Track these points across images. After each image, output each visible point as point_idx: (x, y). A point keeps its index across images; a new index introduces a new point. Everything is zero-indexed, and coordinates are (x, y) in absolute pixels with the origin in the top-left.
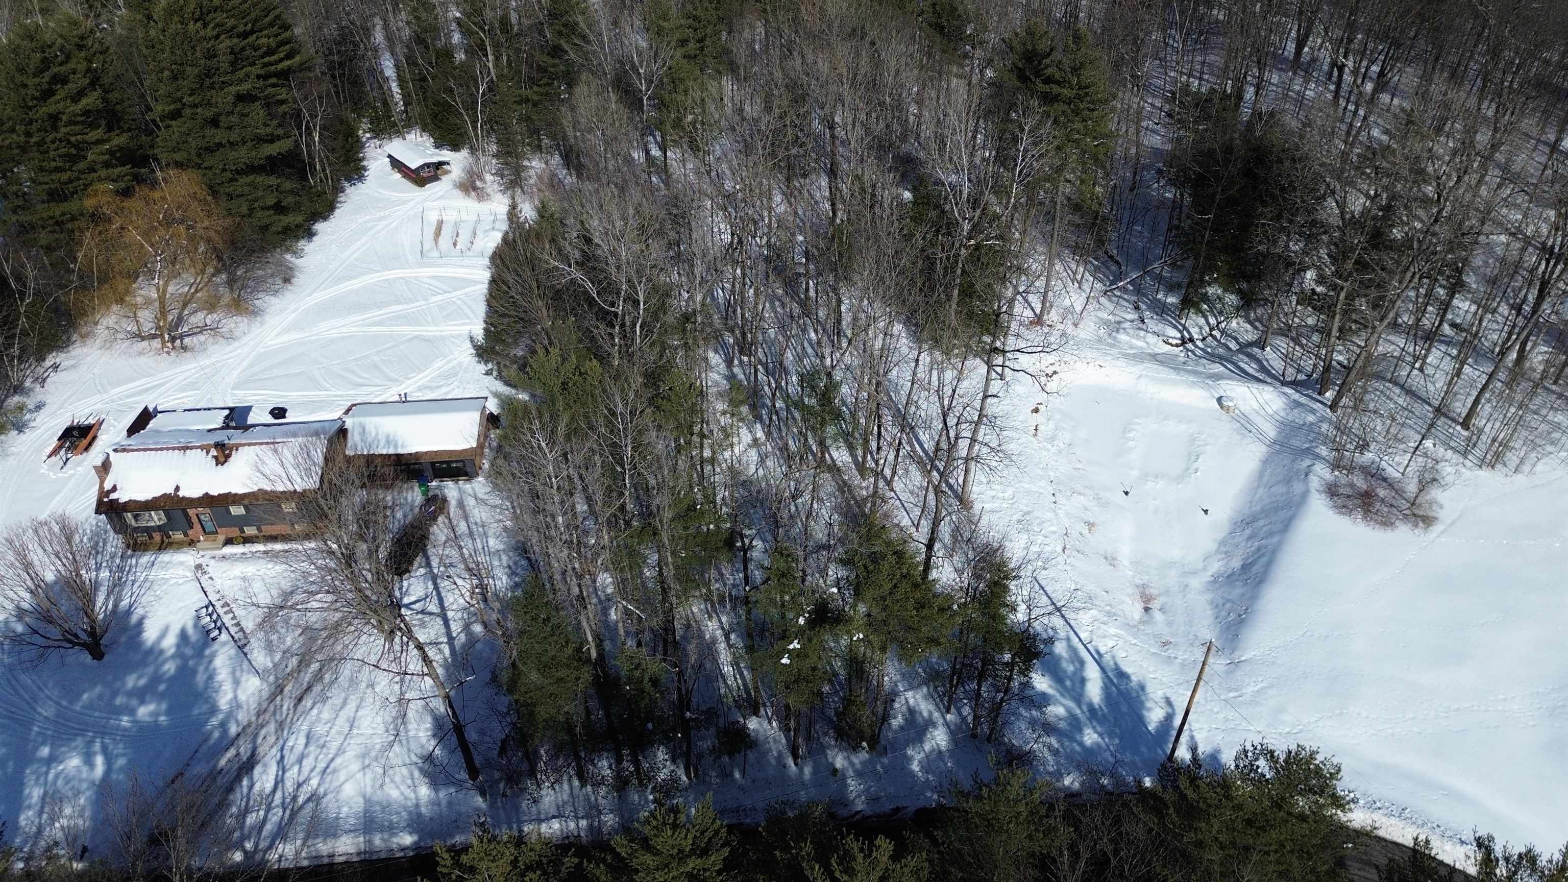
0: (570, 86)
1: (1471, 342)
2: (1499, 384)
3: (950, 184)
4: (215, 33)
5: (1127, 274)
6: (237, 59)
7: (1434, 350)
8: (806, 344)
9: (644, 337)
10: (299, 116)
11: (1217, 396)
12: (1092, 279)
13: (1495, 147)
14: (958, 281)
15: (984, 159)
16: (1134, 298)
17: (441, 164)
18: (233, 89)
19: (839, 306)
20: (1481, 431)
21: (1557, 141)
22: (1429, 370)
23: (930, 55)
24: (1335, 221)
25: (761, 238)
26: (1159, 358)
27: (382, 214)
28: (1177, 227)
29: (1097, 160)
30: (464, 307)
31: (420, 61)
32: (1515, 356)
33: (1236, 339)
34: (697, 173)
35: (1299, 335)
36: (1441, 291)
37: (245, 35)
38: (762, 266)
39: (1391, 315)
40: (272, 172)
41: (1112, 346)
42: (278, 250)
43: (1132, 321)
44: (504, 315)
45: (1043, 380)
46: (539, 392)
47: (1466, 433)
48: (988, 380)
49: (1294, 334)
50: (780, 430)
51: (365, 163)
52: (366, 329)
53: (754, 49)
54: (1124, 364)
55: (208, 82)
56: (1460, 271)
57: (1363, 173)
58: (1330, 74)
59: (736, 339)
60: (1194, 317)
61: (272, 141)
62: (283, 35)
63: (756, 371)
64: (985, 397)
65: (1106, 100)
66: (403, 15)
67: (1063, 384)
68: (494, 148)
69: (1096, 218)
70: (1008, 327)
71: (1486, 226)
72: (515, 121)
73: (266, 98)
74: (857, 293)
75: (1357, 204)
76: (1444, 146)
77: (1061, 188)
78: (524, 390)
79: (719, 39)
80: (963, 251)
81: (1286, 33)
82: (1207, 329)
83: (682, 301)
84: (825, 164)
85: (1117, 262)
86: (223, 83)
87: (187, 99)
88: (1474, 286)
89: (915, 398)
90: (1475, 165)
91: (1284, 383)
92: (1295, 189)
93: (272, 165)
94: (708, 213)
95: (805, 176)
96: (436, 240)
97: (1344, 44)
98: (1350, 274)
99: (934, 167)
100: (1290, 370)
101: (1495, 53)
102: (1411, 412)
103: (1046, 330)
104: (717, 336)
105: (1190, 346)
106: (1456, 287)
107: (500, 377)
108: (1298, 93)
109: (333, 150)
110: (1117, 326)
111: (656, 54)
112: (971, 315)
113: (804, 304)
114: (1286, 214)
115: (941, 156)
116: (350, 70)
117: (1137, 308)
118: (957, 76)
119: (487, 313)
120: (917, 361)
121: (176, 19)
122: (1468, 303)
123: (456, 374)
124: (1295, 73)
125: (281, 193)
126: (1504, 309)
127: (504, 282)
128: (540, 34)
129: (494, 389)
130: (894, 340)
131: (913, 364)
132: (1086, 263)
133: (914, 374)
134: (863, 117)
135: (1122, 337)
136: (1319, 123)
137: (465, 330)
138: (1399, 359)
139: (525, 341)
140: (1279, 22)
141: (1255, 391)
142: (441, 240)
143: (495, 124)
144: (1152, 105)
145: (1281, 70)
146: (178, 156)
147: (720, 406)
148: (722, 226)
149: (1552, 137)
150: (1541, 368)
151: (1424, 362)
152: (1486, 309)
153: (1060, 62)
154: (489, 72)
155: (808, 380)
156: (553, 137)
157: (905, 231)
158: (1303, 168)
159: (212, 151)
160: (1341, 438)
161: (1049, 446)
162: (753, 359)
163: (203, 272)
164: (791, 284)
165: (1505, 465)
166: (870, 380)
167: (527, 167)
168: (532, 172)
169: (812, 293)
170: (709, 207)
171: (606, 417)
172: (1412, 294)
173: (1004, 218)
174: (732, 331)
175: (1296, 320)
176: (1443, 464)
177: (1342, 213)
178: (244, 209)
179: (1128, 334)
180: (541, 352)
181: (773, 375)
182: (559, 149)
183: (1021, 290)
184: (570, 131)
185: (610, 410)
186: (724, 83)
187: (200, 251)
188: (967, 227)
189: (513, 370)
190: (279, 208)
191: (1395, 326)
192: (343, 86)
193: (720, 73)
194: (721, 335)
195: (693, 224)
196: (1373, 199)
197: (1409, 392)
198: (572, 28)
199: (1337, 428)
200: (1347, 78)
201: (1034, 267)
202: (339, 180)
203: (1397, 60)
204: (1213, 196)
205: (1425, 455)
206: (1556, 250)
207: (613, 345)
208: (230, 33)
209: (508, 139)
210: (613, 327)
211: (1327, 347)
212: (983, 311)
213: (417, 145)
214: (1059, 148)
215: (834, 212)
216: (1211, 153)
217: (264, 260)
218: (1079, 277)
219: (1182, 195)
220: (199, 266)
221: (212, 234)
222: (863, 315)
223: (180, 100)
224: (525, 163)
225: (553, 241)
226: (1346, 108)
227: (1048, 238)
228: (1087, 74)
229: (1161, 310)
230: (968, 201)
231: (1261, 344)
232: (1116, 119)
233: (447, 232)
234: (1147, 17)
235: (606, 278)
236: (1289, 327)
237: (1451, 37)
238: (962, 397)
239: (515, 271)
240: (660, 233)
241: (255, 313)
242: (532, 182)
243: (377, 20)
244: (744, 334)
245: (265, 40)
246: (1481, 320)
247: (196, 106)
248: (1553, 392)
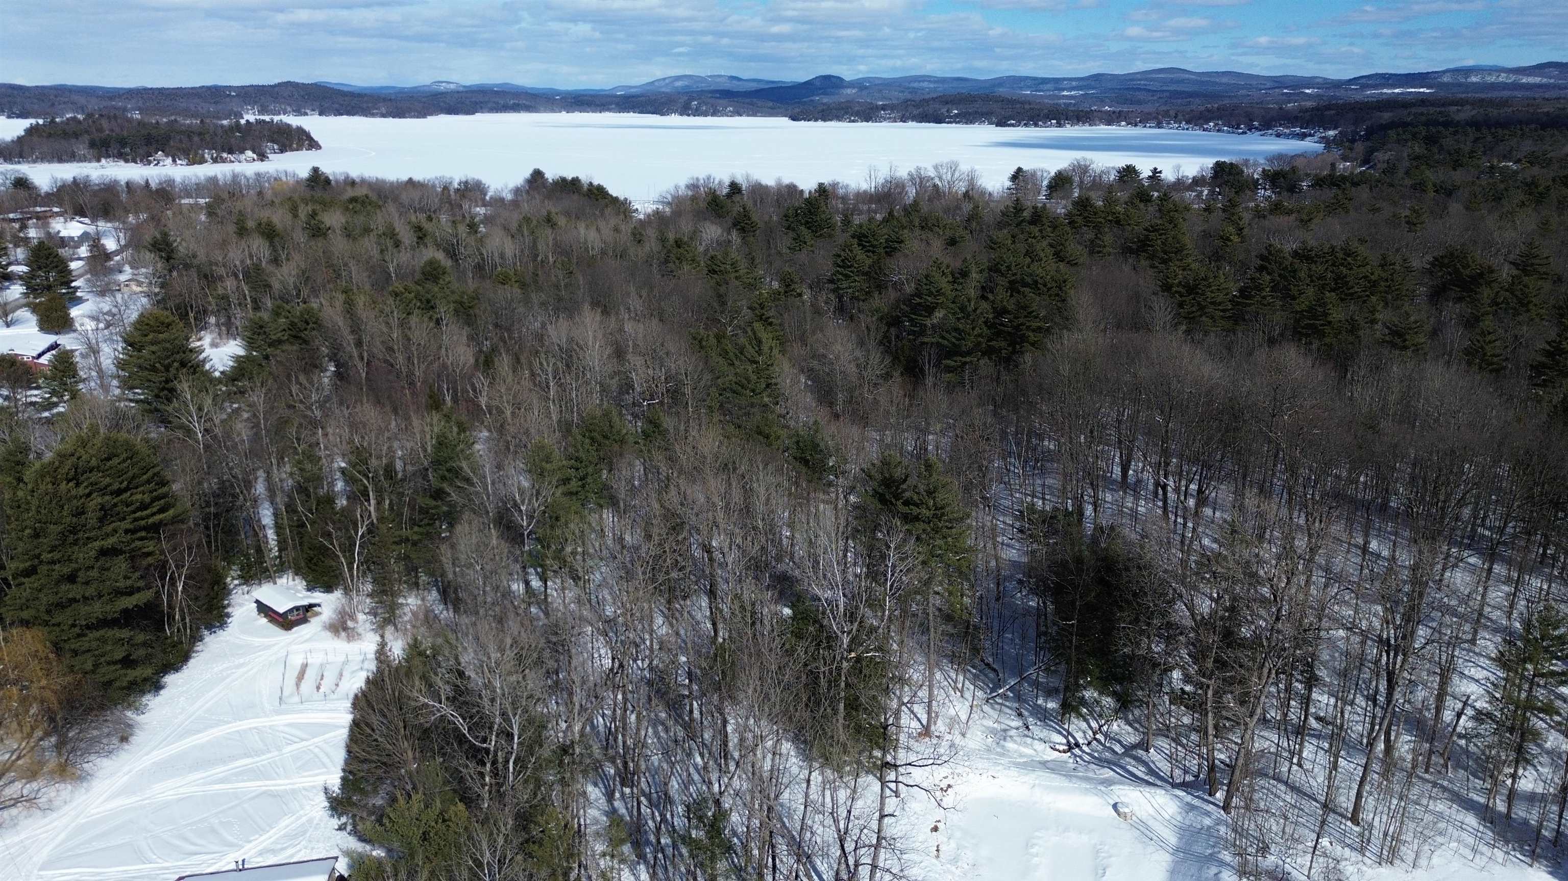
0: (451, 525)
1: (1339, 735)
2: (1376, 776)
3: (826, 600)
4: (87, 491)
5: (1005, 682)
6: (105, 514)
7: (1306, 744)
8: (692, 770)
9: (517, 773)
10: (164, 567)
11: (1112, 802)
12: (972, 687)
13: (1313, 550)
14: (843, 694)
15: (856, 576)
16: (1016, 705)
17: (311, 606)
18: (97, 544)
19: (725, 726)
20: (1371, 826)
21: (1365, 544)
22: (1308, 765)
23: (797, 484)
24: (1189, 623)
25: (643, 660)
26: (1050, 765)
27: (241, 661)
28: (1045, 634)
29: (961, 573)
30: (321, 755)
31: (300, 508)
32: (1383, 746)
33: (1120, 742)
34: (579, 601)
35: (1179, 735)
36: (1299, 686)
37: (119, 492)
38: (644, 689)
39: (1259, 711)
40: (126, 625)
41: (1002, 755)
42: (119, 707)
43: (1017, 729)
44: (365, 761)
45: (938, 794)
46: (396, 845)
47: (1357, 829)
48: (883, 798)
49: (1173, 734)
50: (666, 869)
51: (229, 610)
52: (208, 788)
53: (633, 485)
54: (1016, 774)
55: (71, 538)
56: (1311, 666)
57: (1204, 578)
58: (1156, 494)
59: (617, 768)
60: (1075, 721)
61: (131, 594)
62: (160, 491)
63: (639, 803)
64: (882, 817)
65: (962, 519)
66: (288, 468)
67: (959, 798)
68: (369, 587)
69: (968, 627)
70: (897, 740)
71: (1323, 623)
72: (392, 561)
73: (133, 550)
74: (742, 712)
75: (1205, 606)
76: (1269, 552)
77: (931, 599)
78: (382, 845)
79: (600, 477)
80: (845, 664)
81: (1110, 461)
82: (1091, 733)
83: (558, 733)
84: (705, 586)
85: (995, 670)
86: (88, 538)
87: (45, 556)
88: (1328, 680)
89: (810, 823)
90: (1300, 567)
91: (1174, 786)
92: (1145, 593)
93: (127, 618)
94: (589, 639)
95: (685, 598)
96: (298, 685)
97: (1162, 467)
98: (1212, 673)
99: (809, 584)
100: (1177, 772)
101: (1292, 470)
102: (1300, 809)
103: (935, 741)
104: (597, 767)
105: (1077, 751)
106: (1312, 681)
107: (355, 832)
108: (1131, 509)
109: (197, 599)
110: (1003, 735)
111: (538, 493)
112: (859, 729)
113: (688, 726)
114: (1142, 618)
115: (815, 573)
116: (227, 520)
117: (1020, 715)
118: (823, 501)
119: (347, 762)
120: (808, 781)
121: (48, 479)
122: (1326, 696)
123: (305, 832)
124: (1125, 492)
125: (133, 645)
126: (1360, 701)
127: (367, 725)
128: (424, 479)
129: (344, 846)
130: (783, 759)
131: (804, 785)
132: (965, 671)
133: (807, 795)
134: (739, 540)
135: (1010, 745)
136: (1155, 535)
137: (320, 781)
138: (1276, 755)
139: (386, 787)
140: (1103, 451)
141: (1148, 795)
142: (304, 685)
143: (373, 564)
144: (1004, 523)
145: (1112, 490)
146: (25, 615)
147: (599, 847)
148: (602, 651)
149: (1360, 541)
150: (1409, 757)
151: (1300, 758)
152: (1345, 703)
153: (916, 487)
154: (370, 516)
155: (695, 810)
156: (431, 574)
157: (787, 646)
158: (1150, 574)
159: (63, 607)
160: (1241, 840)
161: (953, 869)
162: (635, 790)
163: (30, 736)
164: (675, 706)
165: (1402, 860)
166: (761, 806)
167: (402, 604)
168: (407, 609)
169: (696, 714)
170: (589, 633)
171: (471, 869)
172: (1273, 689)
173: (881, 630)
174: (613, 761)
175: (1173, 720)
176: (1344, 863)
177: (1193, 615)
178: (89, 666)
179: (1015, 742)
180: (402, 801)
181: (657, 807)
182: (436, 585)
183: (905, 701)
184: (448, 567)
185: (475, 861)
186: (605, 516)
187: (32, 712)
188: (846, 640)
189: (368, 824)
190: (128, 662)
191: (1264, 721)
192: (216, 536)
193: (601, 507)
194: (601, 766)
195: (573, 651)
196: (1217, 601)
197: (1294, 789)
198: (456, 472)
199: (1235, 830)
200: (1171, 496)
201: (915, 677)
202: (198, 629)
203: (1211, 479)
204: (1073, 603)
205: (1325, 855)
206: (1392, 642)
207: (483, 785)
208: (103, 491)
209: (385, 578)
210: (484, 764)
211: (1207, 746)
212: (870, 724)
213: (288, 588)
214: (924, 563)
215: (716, 631)
216: (1064, 564)
217: (101, 718)
218: (960, 686)
219: (1044, 603)
220: (27, 729)
221: (48, 694)
222: (750, 735)
223: (38, 557)
224: (401, 600)
225: (424, 677)
226: (1175, 521)
227: (925, 648)
228: (940, 496)
229: (1043, 716)
230: (845, 615)
231: (1144, 745)
232: (973, 536)
233: (311, 676)
234: (988, 448)
235: (478, 712)
236: (1168, 728)
237: (1252, 459)
238: (858, 819)
239: (381, 711)
240: (539, 662)
241: (81, 778)
242: (406, 619)
243: (261, 474)
244: (625, 764)
245: (139, 496)
246: (1342, 713)
247: (53, 562)
248: (1428, 781)
